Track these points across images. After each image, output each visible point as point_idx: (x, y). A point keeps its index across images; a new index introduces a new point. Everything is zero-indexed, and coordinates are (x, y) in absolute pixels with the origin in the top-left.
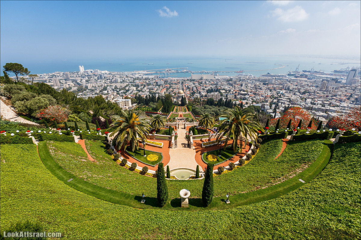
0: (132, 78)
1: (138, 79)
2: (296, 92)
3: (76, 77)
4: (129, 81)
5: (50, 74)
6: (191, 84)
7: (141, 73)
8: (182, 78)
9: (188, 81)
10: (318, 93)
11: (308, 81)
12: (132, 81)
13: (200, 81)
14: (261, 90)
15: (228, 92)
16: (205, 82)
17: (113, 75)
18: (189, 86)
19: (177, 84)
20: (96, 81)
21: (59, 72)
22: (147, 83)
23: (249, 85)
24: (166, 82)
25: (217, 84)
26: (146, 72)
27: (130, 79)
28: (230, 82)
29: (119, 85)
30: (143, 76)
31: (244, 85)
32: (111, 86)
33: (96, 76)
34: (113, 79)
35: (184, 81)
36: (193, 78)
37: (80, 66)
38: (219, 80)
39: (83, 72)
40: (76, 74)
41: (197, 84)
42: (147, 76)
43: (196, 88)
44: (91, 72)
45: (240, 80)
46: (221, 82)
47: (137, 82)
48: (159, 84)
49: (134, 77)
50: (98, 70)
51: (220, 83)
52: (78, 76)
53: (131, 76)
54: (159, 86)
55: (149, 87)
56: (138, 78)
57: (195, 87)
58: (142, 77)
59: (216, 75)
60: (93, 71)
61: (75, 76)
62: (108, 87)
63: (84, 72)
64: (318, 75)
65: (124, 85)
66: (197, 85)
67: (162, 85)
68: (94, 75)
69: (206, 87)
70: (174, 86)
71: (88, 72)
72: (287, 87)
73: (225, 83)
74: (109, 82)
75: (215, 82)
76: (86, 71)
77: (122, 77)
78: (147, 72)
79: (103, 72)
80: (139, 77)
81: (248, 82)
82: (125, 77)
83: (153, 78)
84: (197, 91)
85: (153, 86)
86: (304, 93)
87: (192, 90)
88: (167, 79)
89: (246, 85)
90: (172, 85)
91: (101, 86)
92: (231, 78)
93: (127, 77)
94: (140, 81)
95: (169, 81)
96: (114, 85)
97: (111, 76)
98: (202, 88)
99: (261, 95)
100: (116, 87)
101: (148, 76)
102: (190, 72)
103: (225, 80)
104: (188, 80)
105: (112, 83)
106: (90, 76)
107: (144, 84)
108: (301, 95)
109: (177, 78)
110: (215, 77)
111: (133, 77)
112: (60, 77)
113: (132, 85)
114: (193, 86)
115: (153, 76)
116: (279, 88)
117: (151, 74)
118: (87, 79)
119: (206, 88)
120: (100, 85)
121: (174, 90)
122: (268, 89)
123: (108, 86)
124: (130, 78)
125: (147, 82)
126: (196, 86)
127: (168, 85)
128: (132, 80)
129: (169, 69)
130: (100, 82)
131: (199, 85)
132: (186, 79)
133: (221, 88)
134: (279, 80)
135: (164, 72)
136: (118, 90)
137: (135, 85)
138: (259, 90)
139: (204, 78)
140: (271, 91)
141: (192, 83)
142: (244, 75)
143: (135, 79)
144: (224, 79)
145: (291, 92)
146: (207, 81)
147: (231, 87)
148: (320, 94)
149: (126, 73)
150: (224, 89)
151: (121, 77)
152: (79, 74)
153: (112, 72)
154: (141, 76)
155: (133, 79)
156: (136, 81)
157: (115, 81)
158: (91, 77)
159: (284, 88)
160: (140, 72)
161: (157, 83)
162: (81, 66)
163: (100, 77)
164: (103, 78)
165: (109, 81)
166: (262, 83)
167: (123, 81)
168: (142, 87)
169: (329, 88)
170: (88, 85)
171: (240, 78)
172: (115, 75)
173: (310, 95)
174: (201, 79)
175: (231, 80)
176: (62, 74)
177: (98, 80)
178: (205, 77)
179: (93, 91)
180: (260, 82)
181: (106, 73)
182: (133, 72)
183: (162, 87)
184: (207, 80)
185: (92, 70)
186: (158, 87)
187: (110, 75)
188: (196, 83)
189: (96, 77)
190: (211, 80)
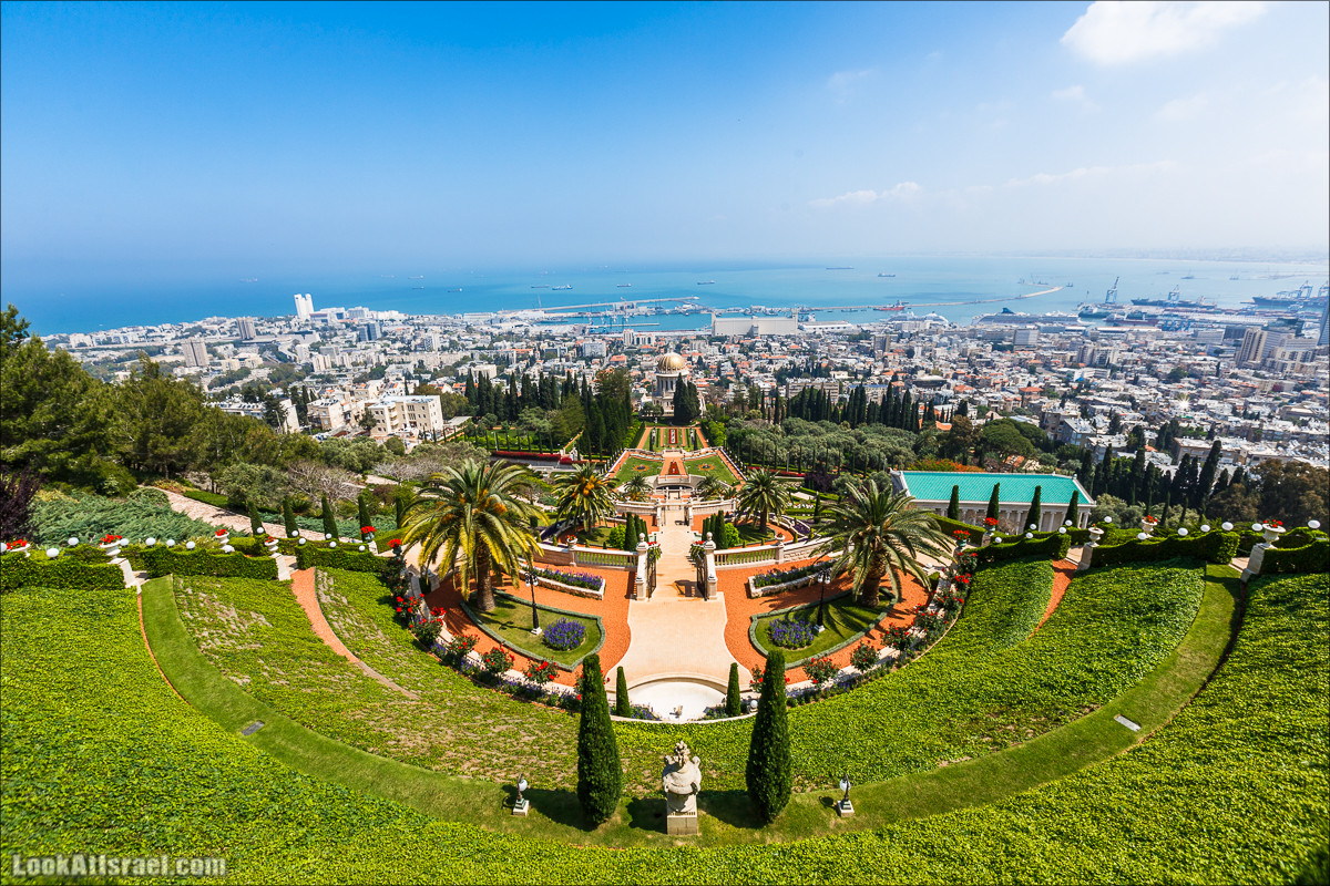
0: (487, 333)
1: (510, 336)
2: (1142, 372)
3: (280, 333)
4: (474, 346)
5: (187, 326)
6: (712, 354)
7: (522, 317)
8: (677, 334)
9: (702, 342)
10: (1234, 376)
11: (1167, 335)
12: (487, 346)
13: (747, 342)
14: (994, 368)
15: (860, 377)
16: (767, 345)
17: (418, 324)
18: (706, 358)
19: (658, 353)
20: (352, 346)
21: (222, 318)
22: (542, 352)
23: (940, 352)
24: (615, 346)
25: (812, 352)
26: (544, 315)
27: (478, 337)
28: (864, 343)
29: (432, 361)
30: (530, 328)
31: (918, 351)
32: (403, 363)
33: (354, 329)
34: (415, 338)
35: (686, 342)
36: (719, 332)
37: (299, 296)
38: (819, 336)
39: (309, 318)
40: (282, 323)
41: (734, 352)
42: (543, 329)
43: (734, 365)
44: (340, 316)
45: (901, 336)
46: (828, 344)
47: (505, 347)
48: (588, 352)
49: (496, 332)
50: (366, 310)
51: (822, 349)
52: (288, 330)
53: (485, 328)
54: (589, 360)
55: (547, 364)
56: (510, 333)
57: (729, 363)
58: (526, 332)
59: (807, 320)
60: (346, 314)
61: (278, 330)
62: (392, 367)
63: (312, 316)
64: (1196, 317)
65: (450, 359)
66: (736, 354)
67: (601, 357)
68: (348, 326)
69: (771, 362)
70: (647, 360)
71: (328, 318)
72: (1097, 356)
73: (844, 348)
74: (400, 349)
75: (805, 344)
76: (322, 312)
77: (452, 333)
78: (547, 315)
79: (383, 315)
80: (516, 331)
81: (931, 340)
82: (461, 331)
83: (565, 335)
84: (738, 378)
85: (563, 360)
86: (1174, 377)
87: (719, 374)
88: (622, 335)
89: (928, 354)
90: (638, 357)
91: (365, 363)
92: (865, 329)
93: (469, 329)
94: (516, 345)
95: (627, 343)
96: (414, 358)
97: (411, 331)
98: (754, 367)
99: (998, 386)
100: (421, 366)
101: (548, 328)
102: (705, 312)
103: (841, 337)
104: (699, 338)
105: (407, 354)
106: (332, 329)
107: (531, 353)
108: (1163, 387)
109: (658, 334)
110: (801, 328)
111: (493, 330)
112: (218, 335)
113: (483, 358)
114: (720, 358)
115: (567, 329)
116: (1064, 360)
117: (563, 322)
118: (318, 339)
119: (771, 366)
120: (361, 360)
121: (646, 373)
122: (1022, 363)
123: (389, 363)
124: (482, 334)
125: (544, 346)
126: (731, 359)
127: (624, 358)
128: (484, 341)
129: (629, 303)
130: (366, 349)
131: (742, 355)
132: (691, 335)
133: (831, 363)
134: (1051, 335)
135: (609, 313)
136: (428, 376)
137: (497, 360)
138: (985, 370)
139: (761, 331)
140: (1032, 371)
141: (716, 348)
142: (914, 319)
143: (498, 338)
144: (837, 334)
145: (1119, 374)
146: (774, 341)
147: (872, 360)
148: (1244, 379)
149: (468, 318)
150: (844, 368)
151: (445, 332)
152: (292, 323)
153: (415, 317)
154: (523, 329)
155: (489, 337)
156: (499, 344)
157: (420, 345)
158: (336, 335)
159: (1087, 360)
160: (519, 314)
161: (580, 349)
162: (304, 296)
163: (369, 333)
164: (379, 335)
165: (399, 345)
166: (989, 347)
167: (453, 345)
168: (523, 364)
169: (1278, 355)
170: (314, 361)
171: (899, 327)
172: (423, 325)
173: (1204, 385)
174: (750, 335)
175: (866, 335)
176: (229, 323)
177: (358, 345)
178: (764, 327)
179: (329, 381)
180: (981, 343)
181: (392, 320)
182: (494, 316)
183: (601, 364)
184: (771, 336)
185: (342, 310)
186: (583, 363)
187: (406, 327)
188: (732, 347)
189: (354, 334)
190: (787, 337)
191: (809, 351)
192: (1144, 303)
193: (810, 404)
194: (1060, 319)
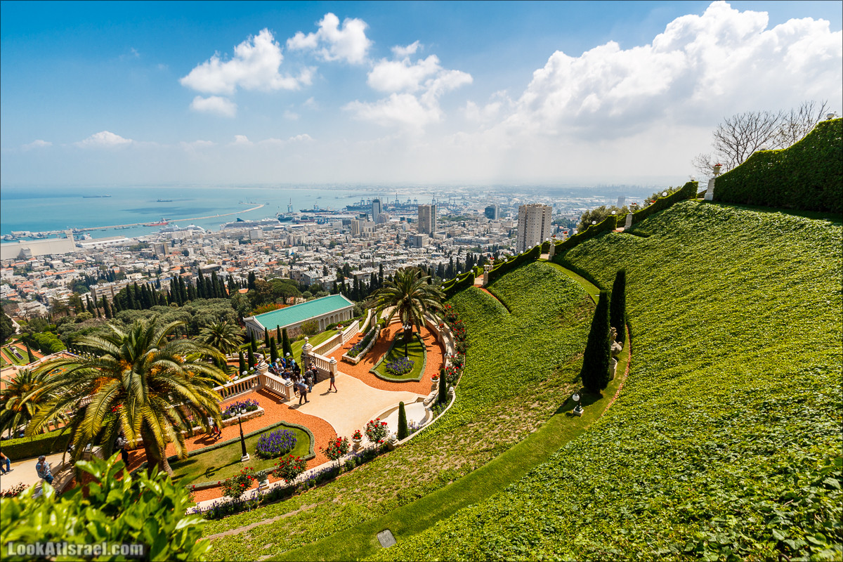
2: (318, 245)
10: (353, 242)
13: (21, 265)
14: (245, 254)
15: (153, 275)
16: (46, 264)
23: (207, 250)
25: (99, 263)
28: (144, 250)
31: (191, 250)
38: (101, 250)
45: (174, 243)
46: (112, 256)
59: (83, 239)
69: (58, 277)
72: (296, 240)
73: (129, 256)
75: (88, 258)
81: (197, 243)
86: (332, 246)
89: (198, 252)
92: (142, 240)
103: (122, 249)
108: (330, 251)
116: (281, 244)
119: (60, 281)
122: (260, 249)
133: (122, 269)
134: (269, 232)
138: (240, 256)
139: (32, 254)
140: (267, 253)
142: (179, 230)
144: (117, 247)
145: (309, 248)
146: (53, 259)
147: (158, 261)
148: (357, 243)
150: (137, 271)
159: (292, 243)
166: (237, 242)
169: (365, 230)
171: (169, 237)
173: (344, 248)
174: (22, 257)
178: (36, 249)
180: (231, 241)
184: (46, 257)
190: (66, 255)
191: (96, 263)
192: (305, 211)
193: (137, 297)
194: (269, 222)
